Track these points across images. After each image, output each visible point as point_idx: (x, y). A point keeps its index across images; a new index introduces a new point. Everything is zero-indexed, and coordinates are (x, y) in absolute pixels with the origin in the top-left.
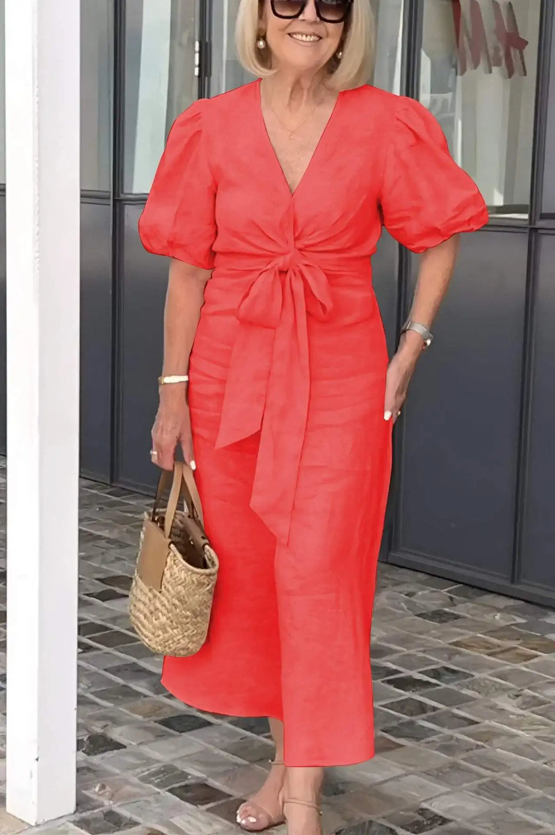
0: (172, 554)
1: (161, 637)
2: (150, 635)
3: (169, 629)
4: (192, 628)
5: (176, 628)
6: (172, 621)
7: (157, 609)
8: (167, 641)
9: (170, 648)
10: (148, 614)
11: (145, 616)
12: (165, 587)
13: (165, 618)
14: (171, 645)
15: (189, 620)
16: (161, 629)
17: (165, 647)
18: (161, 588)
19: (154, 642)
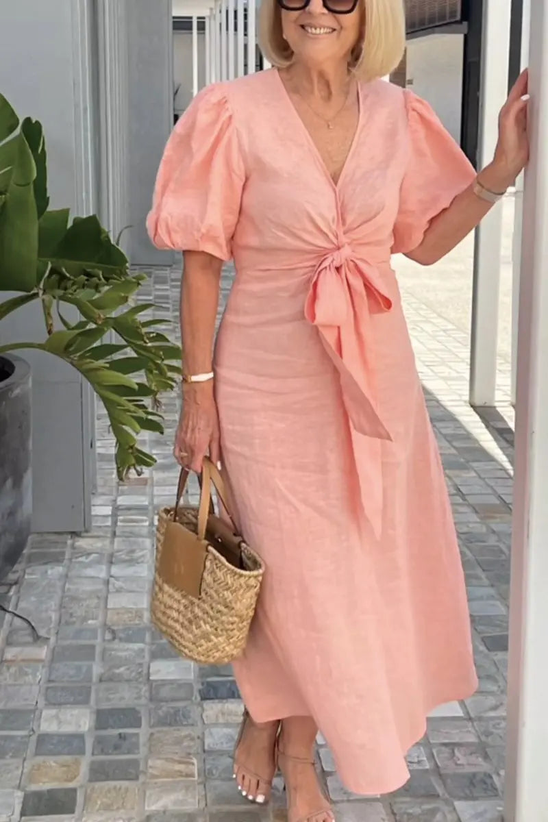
0: (210, 557)
1: (204, 647)
2: (190, 645)
3: (213, 637)
4: (238, 634)
5: (221, 636)
6: (216, 629)
7: (196, 617)
8: (211, 650)
9: (214, 657)
10: (186, 623)
11: (182, 625)
12: (206, 593)
13: (208, 627)
14: (215, 654)
15: (235, 626)
16: (204, 638)
17: (208, 656)
18: (200, 594)
19: (195, 652)
